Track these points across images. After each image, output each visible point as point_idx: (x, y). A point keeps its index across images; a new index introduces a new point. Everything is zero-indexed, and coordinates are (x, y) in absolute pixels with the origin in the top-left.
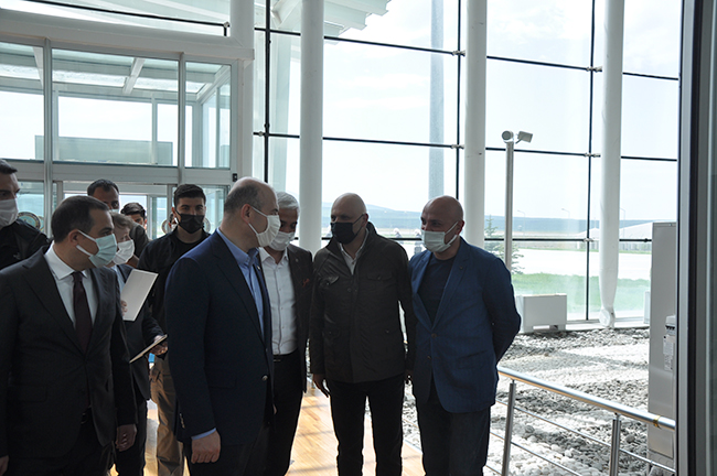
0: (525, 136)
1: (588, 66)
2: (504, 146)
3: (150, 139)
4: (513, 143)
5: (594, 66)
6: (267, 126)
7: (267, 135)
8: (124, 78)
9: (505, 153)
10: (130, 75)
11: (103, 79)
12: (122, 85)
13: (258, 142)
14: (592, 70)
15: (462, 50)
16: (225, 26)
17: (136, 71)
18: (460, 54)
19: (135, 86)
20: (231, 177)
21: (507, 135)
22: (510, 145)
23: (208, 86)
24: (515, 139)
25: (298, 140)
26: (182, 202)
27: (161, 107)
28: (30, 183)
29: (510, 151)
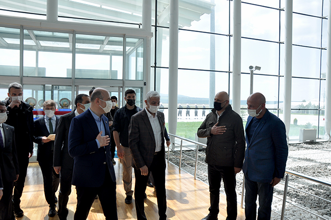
0: (258, 68)
1: (278, 41)
2: (250, 72)
3: (109, 69)
4: (253, 71)
5: (281, 41)
6: (155, 63)
7: (155, 67)
8: (100, 45)
9: (250, 75)
10: (103, 44)
11: (92, 46)
12: (99, 49)
13: (152, 70)
14: (280, 43)
15: (231, 34)
16: (140, 25)
17: (105, 43)
18: (230, 36)
19: (104, 49)
20: (143, 84)
21: (251, 67)
22: (252, 71)
23: (132, 48)
24: (254, 69)
25: (168, 69)
26: (128, 95)
27: (113, 57)
28: (65, 87)
29: (252, 74)
